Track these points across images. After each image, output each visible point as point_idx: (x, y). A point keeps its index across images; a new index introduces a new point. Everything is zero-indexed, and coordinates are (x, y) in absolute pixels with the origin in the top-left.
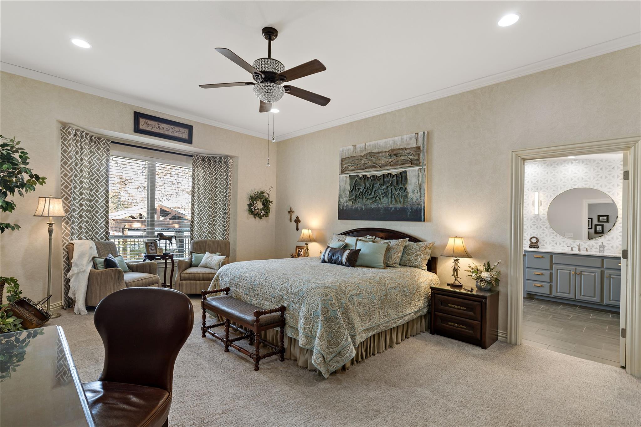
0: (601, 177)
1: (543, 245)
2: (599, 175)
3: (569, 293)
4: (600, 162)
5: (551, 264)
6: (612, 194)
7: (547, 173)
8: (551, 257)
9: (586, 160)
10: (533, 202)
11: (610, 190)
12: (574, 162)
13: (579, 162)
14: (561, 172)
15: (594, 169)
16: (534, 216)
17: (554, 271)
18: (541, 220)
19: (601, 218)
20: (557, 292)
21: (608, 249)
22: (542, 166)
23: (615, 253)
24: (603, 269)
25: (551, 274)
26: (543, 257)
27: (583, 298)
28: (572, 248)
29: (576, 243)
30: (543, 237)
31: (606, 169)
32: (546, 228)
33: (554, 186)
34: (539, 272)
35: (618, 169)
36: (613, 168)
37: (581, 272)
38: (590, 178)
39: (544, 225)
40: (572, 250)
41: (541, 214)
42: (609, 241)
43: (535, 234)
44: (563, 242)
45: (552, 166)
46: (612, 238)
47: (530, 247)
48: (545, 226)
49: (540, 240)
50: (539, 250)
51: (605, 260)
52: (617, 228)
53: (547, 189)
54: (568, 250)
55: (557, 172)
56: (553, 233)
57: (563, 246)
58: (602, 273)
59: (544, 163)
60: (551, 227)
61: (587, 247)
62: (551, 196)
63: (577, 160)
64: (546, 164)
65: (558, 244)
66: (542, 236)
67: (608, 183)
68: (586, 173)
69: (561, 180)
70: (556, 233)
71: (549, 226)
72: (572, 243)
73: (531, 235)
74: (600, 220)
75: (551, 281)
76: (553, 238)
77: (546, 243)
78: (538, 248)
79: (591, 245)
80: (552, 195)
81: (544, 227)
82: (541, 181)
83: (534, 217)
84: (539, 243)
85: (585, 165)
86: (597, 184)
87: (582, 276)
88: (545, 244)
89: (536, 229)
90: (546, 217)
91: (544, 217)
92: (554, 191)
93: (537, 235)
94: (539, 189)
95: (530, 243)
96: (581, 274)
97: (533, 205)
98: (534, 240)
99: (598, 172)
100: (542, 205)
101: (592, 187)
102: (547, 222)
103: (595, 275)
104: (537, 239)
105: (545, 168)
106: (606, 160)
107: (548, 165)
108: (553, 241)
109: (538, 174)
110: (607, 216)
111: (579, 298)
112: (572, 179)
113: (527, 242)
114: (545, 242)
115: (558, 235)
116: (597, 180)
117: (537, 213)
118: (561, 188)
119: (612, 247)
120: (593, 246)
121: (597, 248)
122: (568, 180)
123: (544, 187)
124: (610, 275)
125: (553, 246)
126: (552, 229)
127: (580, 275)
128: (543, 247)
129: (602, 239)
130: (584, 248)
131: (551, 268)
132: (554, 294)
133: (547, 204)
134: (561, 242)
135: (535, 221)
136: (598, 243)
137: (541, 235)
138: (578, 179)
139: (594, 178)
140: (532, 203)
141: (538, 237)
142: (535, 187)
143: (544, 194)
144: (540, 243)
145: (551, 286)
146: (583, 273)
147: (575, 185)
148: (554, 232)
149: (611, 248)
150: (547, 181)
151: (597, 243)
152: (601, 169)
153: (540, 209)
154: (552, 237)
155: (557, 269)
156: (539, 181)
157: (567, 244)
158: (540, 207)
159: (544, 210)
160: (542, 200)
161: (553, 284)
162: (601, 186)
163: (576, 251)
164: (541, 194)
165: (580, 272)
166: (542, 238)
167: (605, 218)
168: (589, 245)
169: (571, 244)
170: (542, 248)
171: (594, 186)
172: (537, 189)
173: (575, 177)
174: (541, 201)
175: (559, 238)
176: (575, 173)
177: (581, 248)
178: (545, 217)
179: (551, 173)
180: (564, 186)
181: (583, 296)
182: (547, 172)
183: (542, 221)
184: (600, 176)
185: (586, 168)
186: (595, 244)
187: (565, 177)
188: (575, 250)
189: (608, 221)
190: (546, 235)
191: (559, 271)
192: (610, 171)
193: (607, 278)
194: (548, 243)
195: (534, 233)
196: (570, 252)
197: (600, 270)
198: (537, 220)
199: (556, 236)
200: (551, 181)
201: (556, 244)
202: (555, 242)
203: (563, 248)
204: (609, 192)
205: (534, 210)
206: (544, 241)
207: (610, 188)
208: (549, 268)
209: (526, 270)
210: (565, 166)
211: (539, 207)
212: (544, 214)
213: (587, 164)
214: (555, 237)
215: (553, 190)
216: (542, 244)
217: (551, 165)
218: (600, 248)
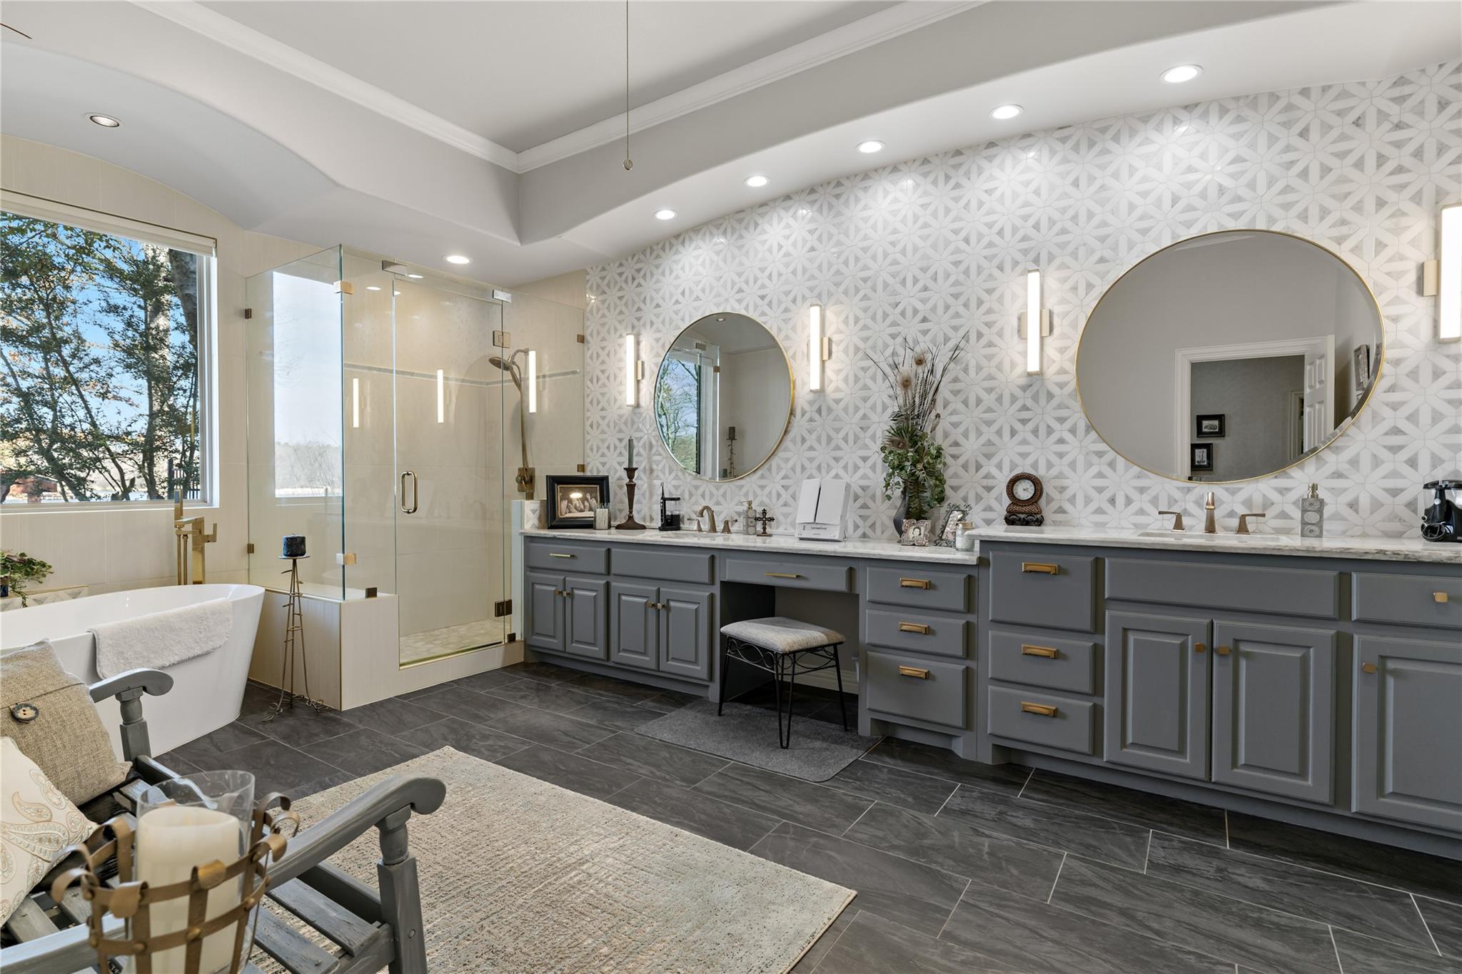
0: (1304, 174)
1: (1061, 511)
2: (1292, 163)
3: (1181, 751)
4: (1298, 100)
5: (1098, 603)
6: (1352, 251)
7: (1076, 183)
8: (1098, 566)
9: (1237, 99)
10: (1019, 319)
11: (1344, 230)
12: (1183, 115)
13: (1205, 115)
14: (1132, 170)
15: (1272, 139)
16: (1023, 381)
17: (1108, 640)
18: (1050, 396)
19: (1205, 423)
20: (1124, 744)
21: (1336, 517)
22: (1053, 152)
23: (1364, 535)
24: (1344, 627)
25: (1097, 652)
26: (1060, 571)
27: (1244, 777)
28: (1179, 517)
29: (1192, 497)
30: (1060, 476)
31: (1327, 129)
32: (1073, 431)
33: (1102, 239)
34: (1043, 644)
35: (1379, 124)
36: (1357, 123)
37: (1237, 641)
38: (1252, 185)
39: (1062, 420)
40: (1179, 525)
41: (1051, 371)
42: (1338, 475)
43: (1030, 460)
44: (1142, 490)
45: (1097, 148)
46: (1354, 462)
47: (1010, 521)
48: (1068, 425)
49: (1047, 488)
50: (1047, 534)
51: (1354, 576)
52: (1375, 415)
53: (1074, 255)
54: (1160, 533)
55: (1116, 176)
56: (1100, 454)
57: (1141, 512)
58: (1342, 647)
59: (1063, 140)
60: (1091, 427)
61: (1242, 510)
62: (1090, 286)
63: (1197, 105)
64: (1070, 144)
65: (1120, 500)
66: (1054, 472)
67: (1334, 196)
68: (1238, 159)
69: (1132, 207)
70: (1111, 455)
71: (1082, 424)
72: (1177, 495)
73: (1013, 466)
74: (1205, 430)
75: (1097, 689)
76: (1100, 475)
77: (1072, 500)
78: (1040, 522)
79: (1258, 499)
80: (1096, 280)
81: (1062, 431)
82: (1052, 222)
83: (1024, 388)
84: (1043, 502)
85: (1231, 123)
86: (1287, 206)
87: (1243, 663)
88: (1067, 506)
89: (1031, 437)
90: (1073, 385)
91: (1061, 386)
92: (1102, 260)
93: (1035, 465)
94: (1044, 257)
95: (1007, 501)
96: (1235, 653)
97: (1021, 332)
98: (1024, 491)
99: (1288, 149)
100: (1056, 331)
101: (1261, 225)
102: (1076, 405)
103: (1304, 660)
104: (1037, 483)
105: (1065, 160)
106: (1325, 89)
107: (1076, 148)
108: (1100, 490)
109: (1037, 192)
110: (1220, 418)
111: (1223, 780)
112: (1175, 200)
113: (998, 499)
114: (1068, 494)
115: (1120, 462)
116: (1287, 189)
117: (1033, 366)
118: (1131, 245)
119: (1353, 505)
120: (1268, 504)
121: (1284, 515)
122: (1158, 203)
123: (1062, 246)
124: (1382, 657)
125: (1099, 511)
126: (1093, 435)
127: (1230, 661)
128: (1059, 517)
129: (1306, 470)
130: (1231, 514)
131: (1098, 626)
132: (1109, 753)
133: (1074, 325)
134: (1134, 495)
135: (1029, 403)
136: (1288, 490)
137: (1050, 465)
138: (1203, 195)
139: (1271, 182)
140: (1015, 322)
141: (1041, 473)
142: (1025, 252)
143: (1064, 280)
144: (1050, 500)
145: (1097, 713)
146: (1244, 648)
147: (1189, 224)
148: (1103, 447)
149: (1348, 512)
150: (1075, 218)
151: (1282, 491)
152: (1304, 134)
153: (1047, 348)
154: (1094, 470)
155: (1125, 630)
156: (1044, 225)
157: (1155, 501)
158: (1048, 341)
159: (1062, 350)
160: (1056, 310)
161: (1108, 702)
162: (1304, 217)
163: (1195, 536)
164: (1052, 283)
165: (1230, 644)
166: (1057, 477)
167: (1216, 423)
168: (1248, 502)
169: (1172, 501)
170: (1055, 523)
171: (1272, 220)
172: (1036, 261)
173: (1189, 186)
174: (1051, 314)
175: (1125, 477)
176: (1190, 169)
177: (1217, 514)
178: (1066, 384)
179: (1092, 179)
180: (1144, 232)
181: (1246, 766)
182: (1071, 178)
183: (1054, 402)
184: (1298, 168)
185: (1237, 136)
186: (1274, 496)
187: (1144, 194)
188: (1191, 528)
189: (1221, 433)
190: (1073, 465)
191: (1132, 637)
192: (1343, 137)
193: (1364, 671)
194: (1080, 500)
195: (1024, 455)
196: (1172, 539)
197: (1333, 632)
198: (1035, 398)
199: (1112, 465)
200: (1091, 215)
201: (1112, 501)
202: (1107, 495)
203: (1141, 520)
204: (1340, 240)
205: (1024, 354)
206: (1062, 489)
207: (1343, 222)
208: (1087, 624)
209: (990, 632)
210: (1147, 141)
211: (1042, 338)
212: (1062, 371)
213: (1239, 119)
214: (1107, 471)
215: (1096, 257)
216: (1054, 506)
217: (1092, 144)
218: (1304, 511)
